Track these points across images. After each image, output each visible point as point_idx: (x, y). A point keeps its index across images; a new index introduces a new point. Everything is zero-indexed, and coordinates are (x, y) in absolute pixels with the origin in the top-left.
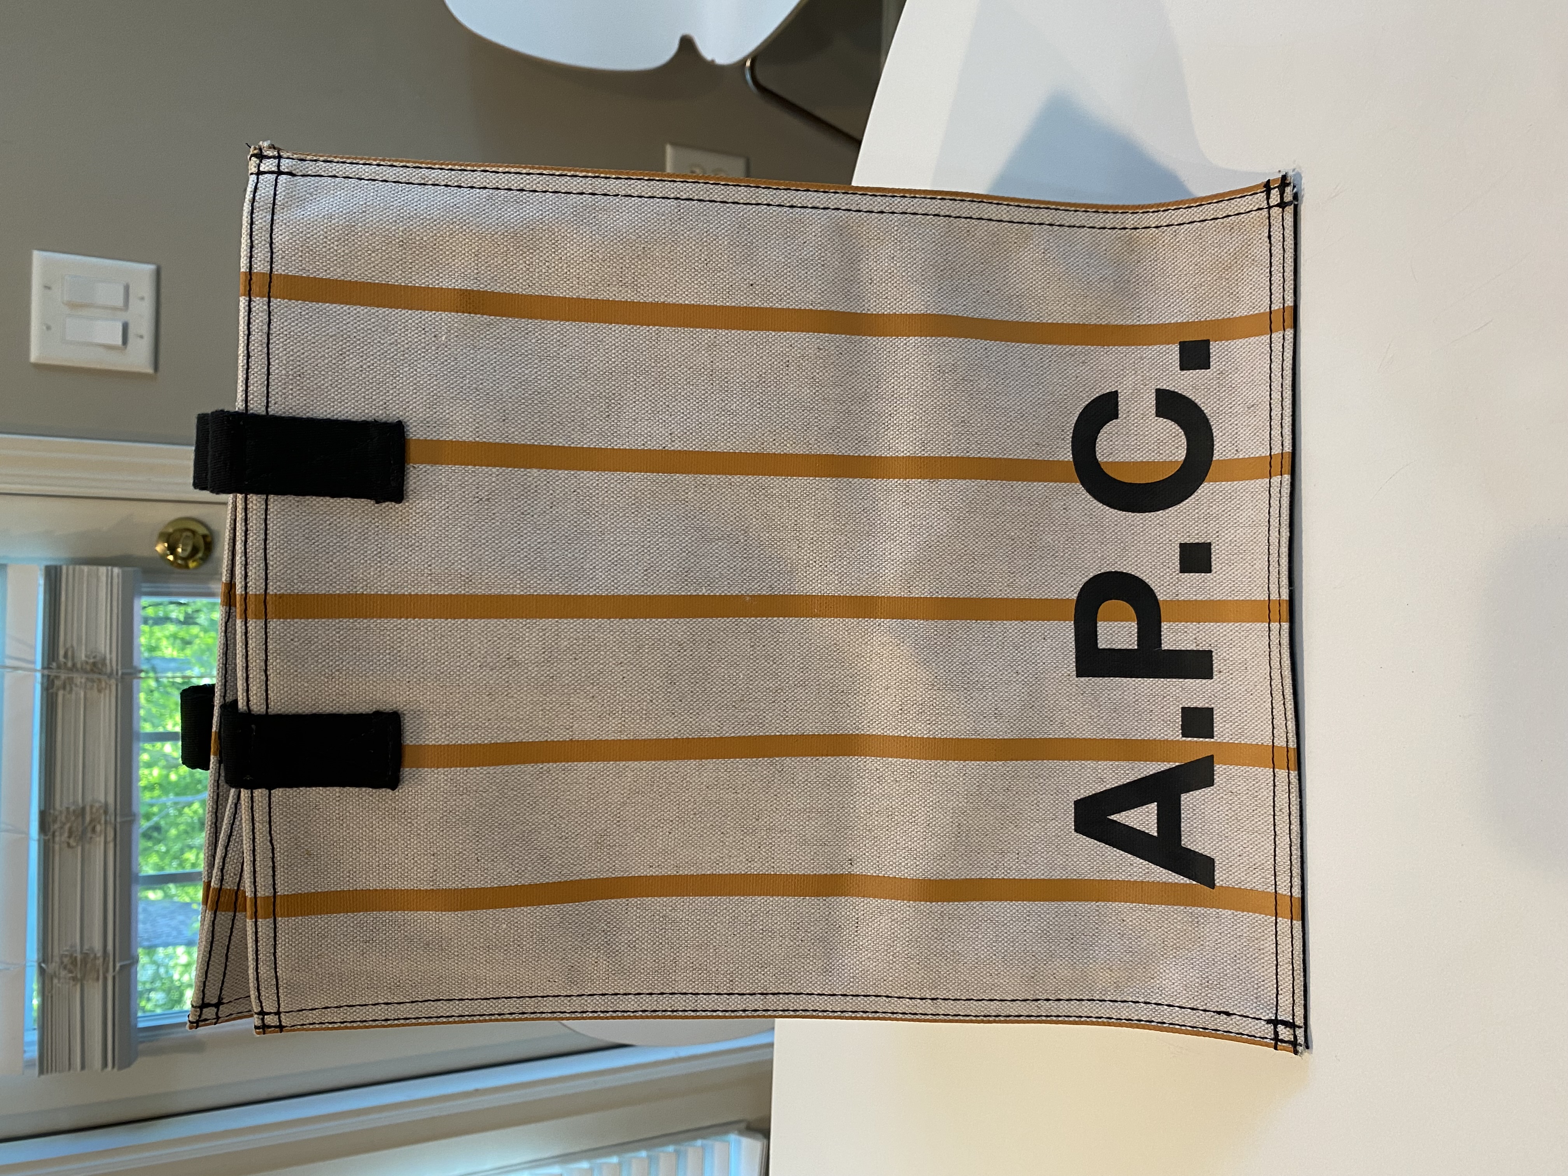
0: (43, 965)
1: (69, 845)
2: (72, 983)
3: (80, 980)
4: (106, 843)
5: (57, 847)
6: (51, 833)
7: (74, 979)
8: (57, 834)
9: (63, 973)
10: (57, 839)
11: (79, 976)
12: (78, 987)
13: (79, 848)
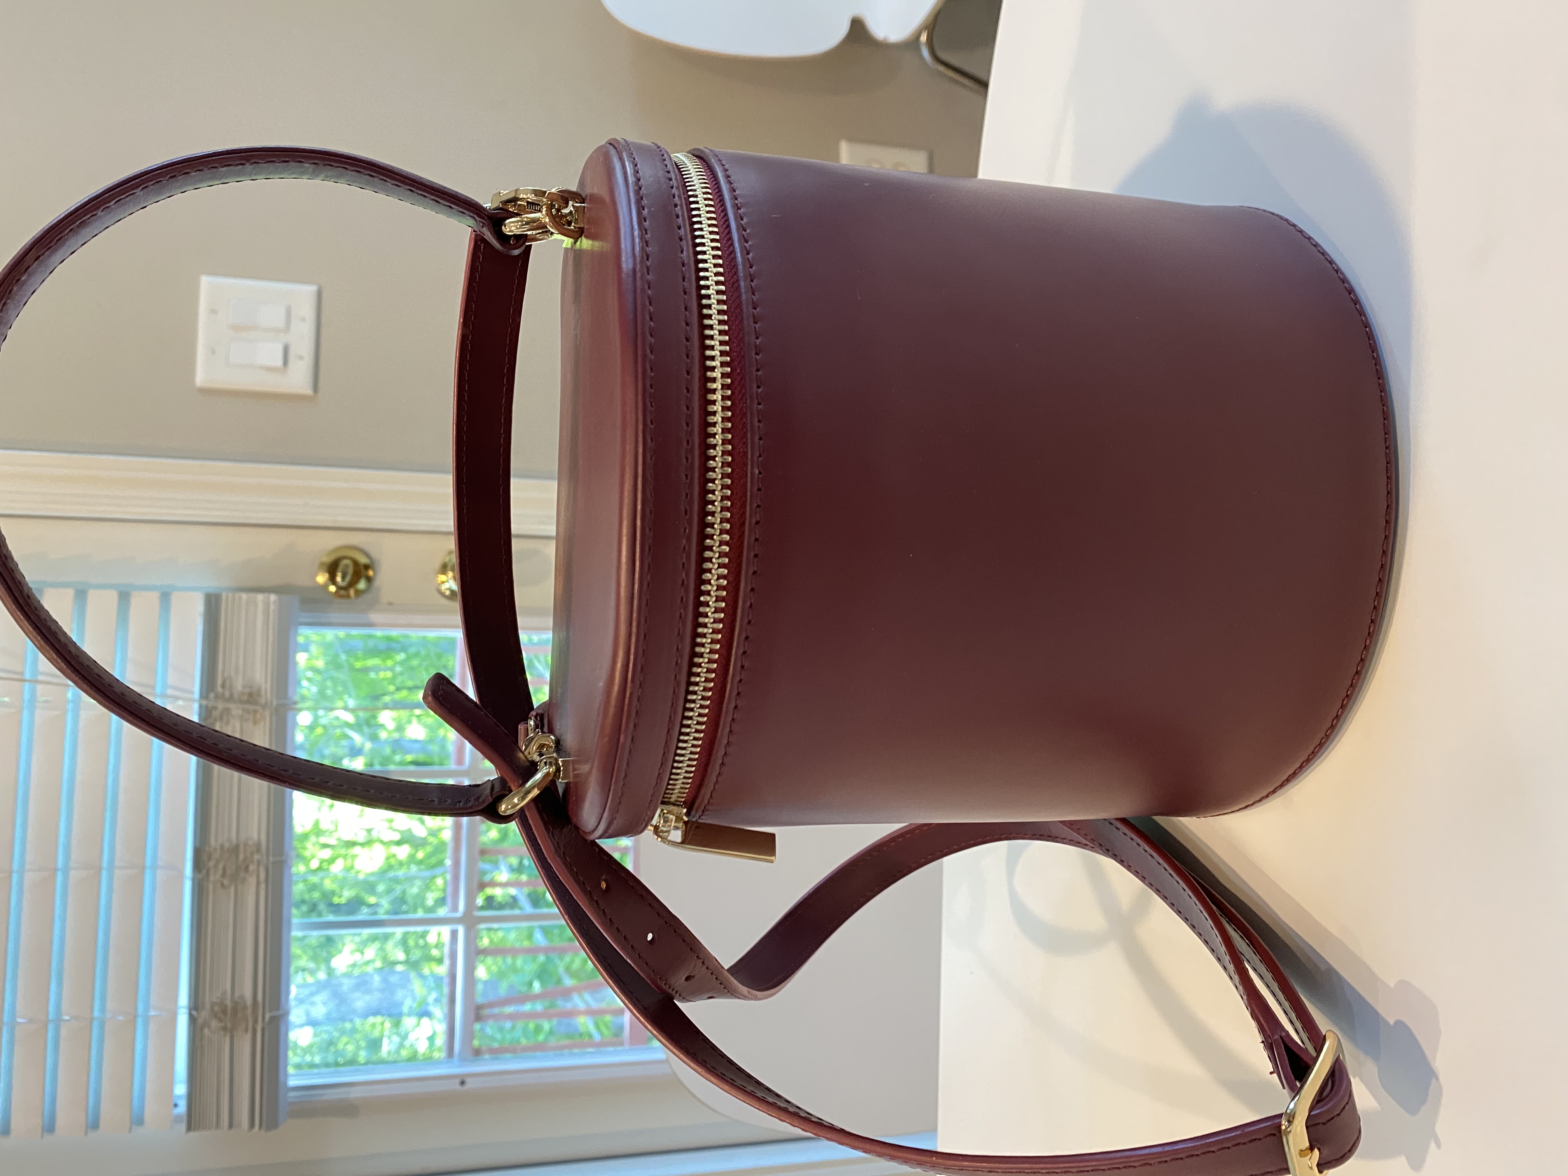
0: (194, 1013)
1: (223, 885)
2: (222, 1033)
3: (231, 1031)
4: (258, 883)
5: (211, 886)
6: (204, 872)
7: (224, 1029)
8: (212, 872)
9: (214, 1024)
10: (212, 878)
11: (229, 1025)
12: (228, 1039)
13: (233, 888)
